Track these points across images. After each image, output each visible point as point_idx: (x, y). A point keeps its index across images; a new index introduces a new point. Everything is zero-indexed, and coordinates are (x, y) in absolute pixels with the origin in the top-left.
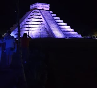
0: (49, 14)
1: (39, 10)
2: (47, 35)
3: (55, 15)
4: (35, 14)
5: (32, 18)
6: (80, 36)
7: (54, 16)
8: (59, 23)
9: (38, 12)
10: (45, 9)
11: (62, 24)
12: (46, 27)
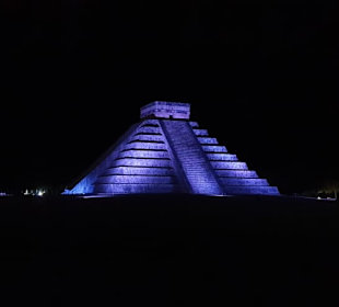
0: (185, 130)
1: (160, 119)
2: (171, 186)
3: (204, 132)
4: (145, 130)
5: (138, 141)
6: (273, 191)
7: (200, 136)
8: (213, 152)
9: (157, 126)
10: (177, 116)
11: (222, 155)
12: (172, 164)
